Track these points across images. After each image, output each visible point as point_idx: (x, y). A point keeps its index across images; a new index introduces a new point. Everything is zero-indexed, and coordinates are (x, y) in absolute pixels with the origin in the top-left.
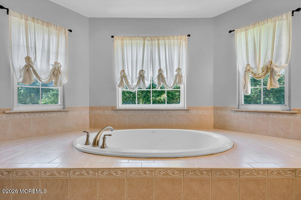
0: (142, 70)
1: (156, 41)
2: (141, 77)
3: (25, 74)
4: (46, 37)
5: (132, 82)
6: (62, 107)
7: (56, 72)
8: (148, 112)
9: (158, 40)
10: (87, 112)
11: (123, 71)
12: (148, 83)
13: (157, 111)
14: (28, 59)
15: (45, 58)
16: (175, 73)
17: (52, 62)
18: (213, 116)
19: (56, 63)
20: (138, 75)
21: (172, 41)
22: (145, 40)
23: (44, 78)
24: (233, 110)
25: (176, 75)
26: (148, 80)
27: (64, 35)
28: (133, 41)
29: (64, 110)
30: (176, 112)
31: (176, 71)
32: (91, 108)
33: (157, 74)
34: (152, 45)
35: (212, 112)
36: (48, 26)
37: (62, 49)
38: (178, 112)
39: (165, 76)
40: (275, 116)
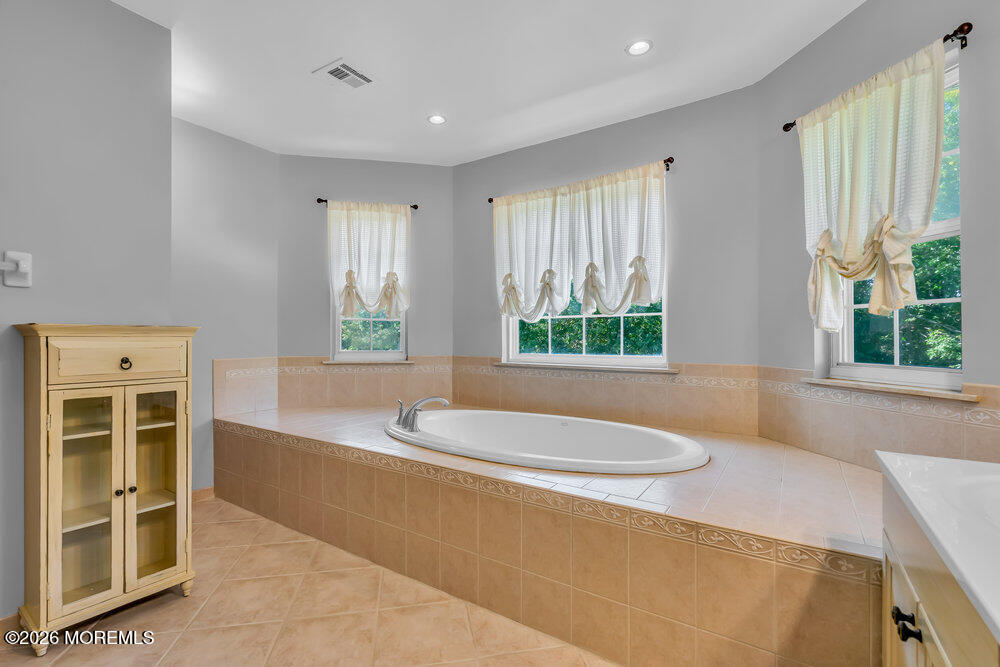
0: (550, 271)
1: (583, 193)
2: (547, 289)
3: (346, 299)
4: (376, 230)
5: (527, 300)
6: (404, 356)
7: (389, 293)
8: (568, 373)
9: (587, 189)
10: (448, 369)
11: (510, 275)
12: (562, 301)
13: (590, 374)
14: (350, 274)
15: (374, 268)
16: (630, 271)
17: (383, 275)
18: (756, 398)
19: (391, 275)
20: (539, 285)
21: (621, 184)
22: (555, 195)
23: (372, 303)
24: (803, 379)
25: (632, 278)
26: (561, 294)
27: (404, 219)
28: (530, 203)
29: (408, 362)
30: (639, 379)
31: (630, 266)
32: (457, 360)
33: (582, 278)
34: (573, 204)
35: (753, 385)
36: (378, 211)
37: (401, 246)
38: (643, 378)
39: (603, 281)
40: (916, 408)
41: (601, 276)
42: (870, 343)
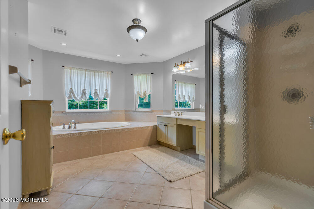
0: (84, 89)
2: (84, 93)
5: (78, 96)
9: (94, 72)
11: (72, 89)
12: (88, 97)
21: (103, 74)
22: (86, 71)
24: (133, 111)
26: (88, 94)
28: (78, 71)
31: (105, 91)
33: (93, 92)
34: (90, 74)
35: (124, 113)
39: (99, 93)
40: (147, 113)
41: (98, 92)
42: (141, 105)
